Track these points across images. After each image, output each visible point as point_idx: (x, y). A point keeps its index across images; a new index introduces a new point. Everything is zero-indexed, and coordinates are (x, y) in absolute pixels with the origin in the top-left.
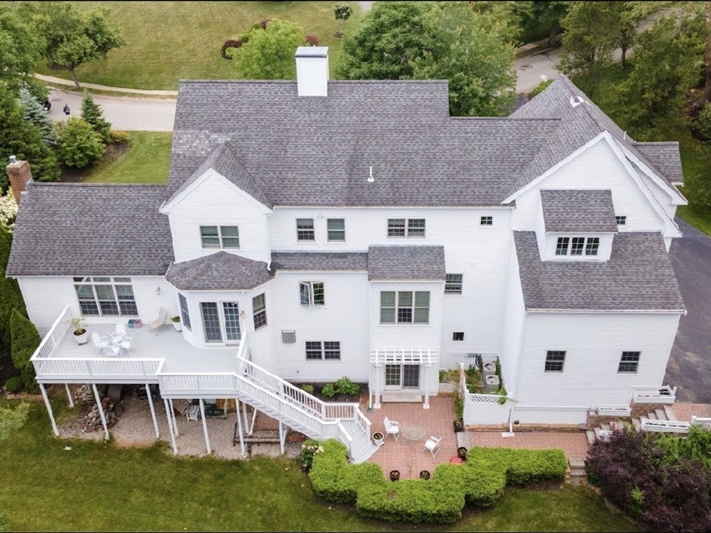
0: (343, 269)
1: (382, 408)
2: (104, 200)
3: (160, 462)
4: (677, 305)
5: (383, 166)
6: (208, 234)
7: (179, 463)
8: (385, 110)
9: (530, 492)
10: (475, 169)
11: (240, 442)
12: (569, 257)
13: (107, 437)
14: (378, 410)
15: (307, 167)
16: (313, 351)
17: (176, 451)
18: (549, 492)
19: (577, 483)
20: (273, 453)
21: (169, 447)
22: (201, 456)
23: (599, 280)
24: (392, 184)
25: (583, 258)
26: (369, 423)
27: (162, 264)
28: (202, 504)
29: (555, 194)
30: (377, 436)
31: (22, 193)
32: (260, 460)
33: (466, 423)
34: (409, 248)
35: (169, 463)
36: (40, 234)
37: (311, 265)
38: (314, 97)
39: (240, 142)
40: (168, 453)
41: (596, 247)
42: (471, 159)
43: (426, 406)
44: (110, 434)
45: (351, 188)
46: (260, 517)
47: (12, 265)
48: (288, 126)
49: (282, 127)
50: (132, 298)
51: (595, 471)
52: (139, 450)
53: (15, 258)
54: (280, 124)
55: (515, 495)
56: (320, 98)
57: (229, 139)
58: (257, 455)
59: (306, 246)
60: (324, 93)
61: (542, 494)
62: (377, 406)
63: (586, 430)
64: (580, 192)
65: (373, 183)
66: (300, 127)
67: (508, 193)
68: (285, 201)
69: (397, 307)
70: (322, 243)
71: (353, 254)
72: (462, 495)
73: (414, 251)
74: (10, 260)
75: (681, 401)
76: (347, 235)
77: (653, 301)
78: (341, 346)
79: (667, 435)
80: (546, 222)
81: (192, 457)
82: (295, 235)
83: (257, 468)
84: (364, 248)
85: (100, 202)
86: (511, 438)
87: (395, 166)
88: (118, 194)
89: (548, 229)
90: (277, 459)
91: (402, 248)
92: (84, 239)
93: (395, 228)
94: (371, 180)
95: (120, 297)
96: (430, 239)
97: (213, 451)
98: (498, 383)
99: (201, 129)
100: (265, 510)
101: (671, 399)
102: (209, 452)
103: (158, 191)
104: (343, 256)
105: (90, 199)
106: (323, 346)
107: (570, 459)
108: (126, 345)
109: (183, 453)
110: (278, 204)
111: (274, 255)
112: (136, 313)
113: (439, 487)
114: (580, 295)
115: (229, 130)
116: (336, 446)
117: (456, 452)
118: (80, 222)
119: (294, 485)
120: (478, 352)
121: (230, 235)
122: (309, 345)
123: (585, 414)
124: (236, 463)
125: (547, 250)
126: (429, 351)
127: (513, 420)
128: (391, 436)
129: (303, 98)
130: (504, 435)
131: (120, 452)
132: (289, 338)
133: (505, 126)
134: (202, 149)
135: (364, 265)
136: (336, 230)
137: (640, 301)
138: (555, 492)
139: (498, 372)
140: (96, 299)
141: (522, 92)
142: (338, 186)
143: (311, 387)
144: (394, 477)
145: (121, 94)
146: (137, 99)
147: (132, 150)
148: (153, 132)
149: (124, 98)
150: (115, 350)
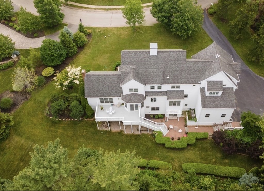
0: (161, 96)
1: (169, 121)
2: (104, 79)
3: (122, 136)
4: (234, 107)
5: (170, 74)
6: (131, 90)
7: (127, 135)
8: (171, 59)
9: (200, 141)
10: (192, 75)
11: (139, 130)
12: (212, 95)
13: (110, 130)
14: (168, 122)
15: (153, 74)
16: (153, 109)
17: (125, 133)
18: (204, 141)
19: (210, 139)
20: (146, 133)
21: (123, 132)
22: (131, 133)
23: (218, 101)
24: (173, 79)
25: (215, 95)
26: (166, 127)
27: (120, 94)
28: (133, 145)
29: (210, 82)
30: (168, 129)
31: (85, 77)
32: (143, 134)
33: (187, 125)
34: (176, 91)
35: (124, 136)
36: (91, 87)
37: (154, 95)
38: (154, 56)
39: (137, 68)
40: (123, 133)
41: (218, 93)
42: (191, 72)
43: (178, 120)
44: (110, 129)
45: (164, 80)
46: (146, 148)
47: (86, 95)
48: (148, 64)
49: (147, 64)
50: (112, 100)
51: (214, 137)
52: (117, 133)
53: (86, 93)
54: (146, 63)
55: (197, 142)
56: (155, 56)
57: (134, 67)
58: (143, 133)
59: (152, 90)
60: (156, 54)
61: (203, 141)
62: (168, 120)
63: (213, 127)
64: (215, 81)
65: (168, 78)
66: (151, 64)
67: (200, 81)
68: (148, 83)
69: (173, 103)
70: (156, 89)
71: (163, 92)
72: (187, 144)
73: (177, 92)
74: (85, 94)
75: (234, 121)
76: (162, 88)
77: (229, 106)
78: (160, 108)
79: (229, 130)
80: (207, 89)
81: (129, 134)
82: (150, 88)
83: (143, 137)
84: (166, 90)
85: (103, 79)
86: (197, 128)
87: (174, 74)
88: (107, 77)
89: (208, 91)
90: (147, 134)
91: (174, 91)
92: (101, 89)
93: (173, 87)
94: (168, 77)
95: (109, 100)
96: (181, 89)
97: (133, 133)
98: (194, 116)
99: (128, 65)
100: (146, 146)
101: (232, 121)
102: (132, 133)
103: (116, 76)
104: (161, 92)
105: (101, 78)
106: (155, 108)
107: (209, 133)
108: (113, 112)
109: (127, 133)
110: (147, 84)
111: (146, 92)
112: (113, 102)
113: (182, 142)
114: (214, 105)
115: (134, 65)
116: (160, 133)
117: (185, 132)
118: (100, 84)
119: (151, 140)
120: (190, 108)
121: (136, 90)
122: (152, 108)
123: (213, 124)
124: (139, 135)
125: (207, 94)
126: (180, 110)
127: (197, 125)
128: (171, 129)
129: (151, 56)
130: (195, 128)
131: (113, 133)
132: (148, 107)
133: (199, 63)
134: (128, 70)
135: (166, 95)
136: (159, 88)
137: (227, 106)
138: (206, 141)
139: (195, 113)
140: (104, 100)
141: (205, 8)
142: (160, 79)
143: (152, 116)
144: (173, 139)
145: (82, 7)
146: (87, 9)
147: (93, 36)
148: (97, 27)
149: (83, 9)
150: (111, 113)
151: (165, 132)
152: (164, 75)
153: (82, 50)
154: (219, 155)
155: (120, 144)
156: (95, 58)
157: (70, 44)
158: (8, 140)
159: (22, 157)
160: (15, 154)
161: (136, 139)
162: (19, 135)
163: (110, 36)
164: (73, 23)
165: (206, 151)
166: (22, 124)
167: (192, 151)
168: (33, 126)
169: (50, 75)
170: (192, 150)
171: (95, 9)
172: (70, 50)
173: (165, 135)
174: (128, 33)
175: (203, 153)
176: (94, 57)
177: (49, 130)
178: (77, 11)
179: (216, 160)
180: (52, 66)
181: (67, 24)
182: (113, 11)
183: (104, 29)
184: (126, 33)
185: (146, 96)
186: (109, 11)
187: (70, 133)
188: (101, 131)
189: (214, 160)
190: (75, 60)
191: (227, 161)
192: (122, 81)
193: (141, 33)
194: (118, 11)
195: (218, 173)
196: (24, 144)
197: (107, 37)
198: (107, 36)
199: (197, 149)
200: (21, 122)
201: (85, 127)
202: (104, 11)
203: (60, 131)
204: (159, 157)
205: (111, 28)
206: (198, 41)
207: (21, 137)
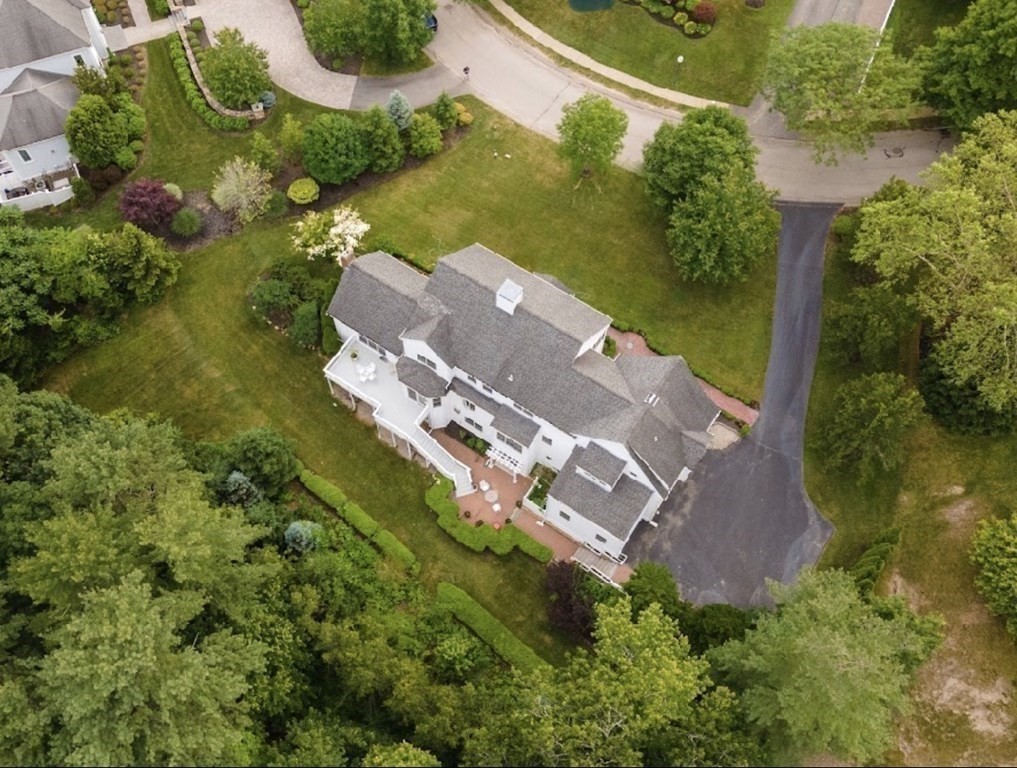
0: (483, 408)
5: (520, 375)
6: (421, 358)
7: (379, 444)
8: (539, 341)
9: (524, 560)
12: (590, 479)
13: (354, 409)
16: (469, 421)
17: (380, 437)
20: (423, 465)
23: (595, 500)
24: (520, 389)
25: (597, 483)
26: (471, 481)
28: (377, 475)
29: (597, 448)
30: (474, 487)
32: (416, 464)
33: (524, 504)
34: (523, 417)
35: (374, 442)
36: (348, 297)
37: (469, 397)
38: (505, 311)
39: (454, 317)
40: (373, 434)
41: (604, 484)
43: (515, 481)
44: (354, 406)
45: (498, 378)
47: (331, 309)
48: (483, 322)
49: (479, 320)
52: (366, 425)
53: (333, 305)
55: (514, 556)
56: (507, 314)
57: (449, 313)
58: (418, 460)
59: (471, 383)
60: (511, 312)
61: (530, 563)
62: (491, 466)
63: (579, 546)
64: (610, 454)
65: (512, 380)
66: (489, 326)
69: (505, 440)
70: (478, 386)
71: (494, 402)
72: (485, 545)
73: (524, 420)
74: (330, 306)
75: (629, 567)
76: (492, 393)
78: (483, 428)
81: (386, 443)
82: (467, 377)
83: (411, 469)
84: (501, 402)
86: (539, 526)
87: (528, 379)
89: (578, 465)
90: (423, 469)
91: (519, 415)
92: (368, 313)
96: (533, 419)
97: (397, 446)
99: (438, 298)
100: (402, 494)
101: (622, 563)
102: (395, 446)
104: (489, 399)
105: (378, 290)
106: (474, 423)
109: (382, 439)
110: (457, 366)
111: (454, 379)
112: (384, 354)
115: (453, 307)
116: (446, 485)
117: (506, 518)
118: (369, 302)
121: (432, 364)
122: (467, 418)
124: (404, 460)
126: (520, 462)
127: (545, 519)
128: (482, 490)
129: (498, 308)
130: (539, 523)
131: (357, 421)
132: (456, 411)
133: (598, 390)
134: (434, 312)
135: (495, 413)
137: (607, 524)
138: (537, 566)
140: (367, 340)
141: (841, 201)
142: (492, 373)
143: (462, 435)
144: (467, 515)
145: (503, 20)
146: (512, 35)
147: (468, 137)
148: (496, 111)
149: (504, 29)
150: (363, 379)
151: (464, 488)
152: (506, 367)
153: (417, 167)
154: (541, 616)
155: (352, 455)
156: (431, 208)
157: (385, 143)
158: (153, 308)
159: (160, 361)
160: (151, 348)
161: (392, 463)
162: (177, 311)
163: (511, 159)
164: (447, 65)
165: (521, 588)
166: (194, 290)
167: (488, 568)
168: (211, 304)
169: (303, 202)
170: (493, 566)
171: (535, 44)
172: (379, 157)
173: (459, 493)
174: (560, 173)
175: (509, 588)
176: (430, 203)
177: (235, 335)
178: (485, 28)
179: (524, 622)
180: (318, 182)
181: (433, 59)
182: (576, 74)
183: (511, 127)
184: (558, 169)
185: (452, 387)
186: (567, 70)
187: (271, 367)
188: (336, 400)
189: (520, 618)
190: (385, 187)
191: (548, 639)
192: (409, 329)
193: (594, 191)
194: (590, 82)
195: (500, 648)
196: (176, 337)
197: (500, 159)
198: (502, 154)
199: (504, 570)
200: (194, 282)
201: (308, 372)
202: (552, 61)
203: (255, 349)
204: (412, 534)
205: (531, 131)
206: (729, 300)
207: (179, 317)
